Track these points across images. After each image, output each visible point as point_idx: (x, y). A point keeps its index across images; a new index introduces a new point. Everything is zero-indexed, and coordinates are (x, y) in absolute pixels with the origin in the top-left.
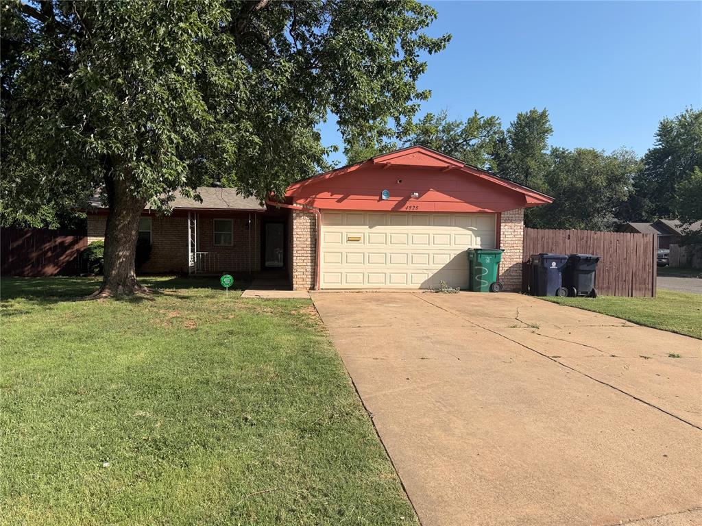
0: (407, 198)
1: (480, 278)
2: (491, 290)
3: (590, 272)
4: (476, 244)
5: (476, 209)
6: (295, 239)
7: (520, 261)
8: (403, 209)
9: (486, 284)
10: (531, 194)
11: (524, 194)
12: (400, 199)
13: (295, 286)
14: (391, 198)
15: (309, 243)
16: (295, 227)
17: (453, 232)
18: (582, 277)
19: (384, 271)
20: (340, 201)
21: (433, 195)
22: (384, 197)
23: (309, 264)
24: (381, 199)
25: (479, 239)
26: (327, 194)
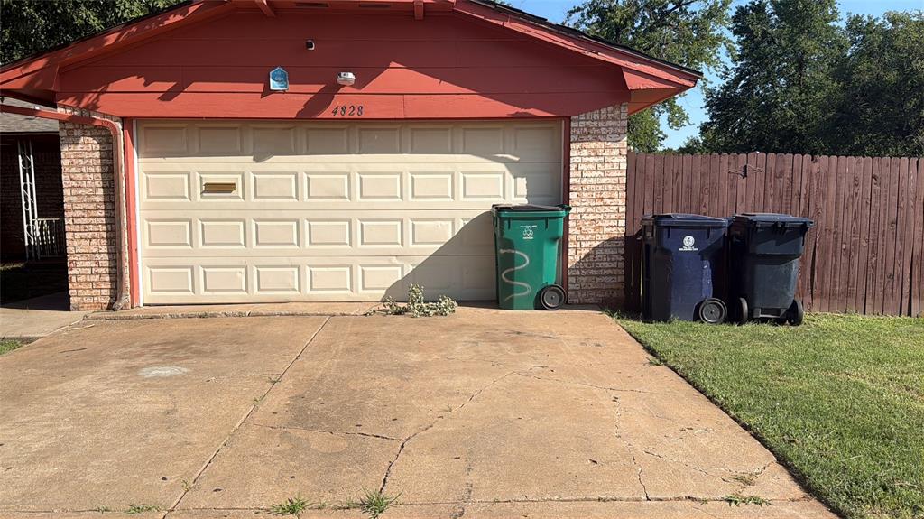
0: (334, 88)
1: (511, 276)
2: (539, 305)
4: (515, 193)
5: (507, 110)
6: (66, 192)
7: (619, 231)
8: (327, 114)
9: (525, 289)
10: (637, 66)
11: (619, 69)
12: (317, 88)
13: (74, 300)
14: (291, 88)
15: (99, 199)
16: (64, 162)
17: (460, 167)
18: (763, 272)
19: (297, 261)
20: (167, 96)
21: (397, 77)
23: (104, 249)
24: (267, 91)
25: (522, 182)
26: (135, 82)
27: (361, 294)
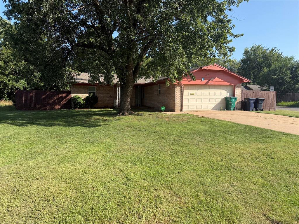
0: (209, 80)
1: (231, 106)
2: (234, 110)
3: (262, 103)
4: (228, 95)
5: (229, 84)
6: (176, 94)
7: (240, 100)
8: (208, 84)
9: (232, 108)
10: (245, 79)
11: (243, 79)
12: (207, 80)
13: (176, 110)
14: (205, 80)
15: (180, 96)
16: (176, 90)
17: (221, 91)
18: (259, 105)
19: (201, 104)
20: (189, 81)
21: (217, 79)
22: (203, 80)
23: (180, 103)
24: (202, 81)
25: (228, 93)
26: (186, 79)
27: (209, 109)
